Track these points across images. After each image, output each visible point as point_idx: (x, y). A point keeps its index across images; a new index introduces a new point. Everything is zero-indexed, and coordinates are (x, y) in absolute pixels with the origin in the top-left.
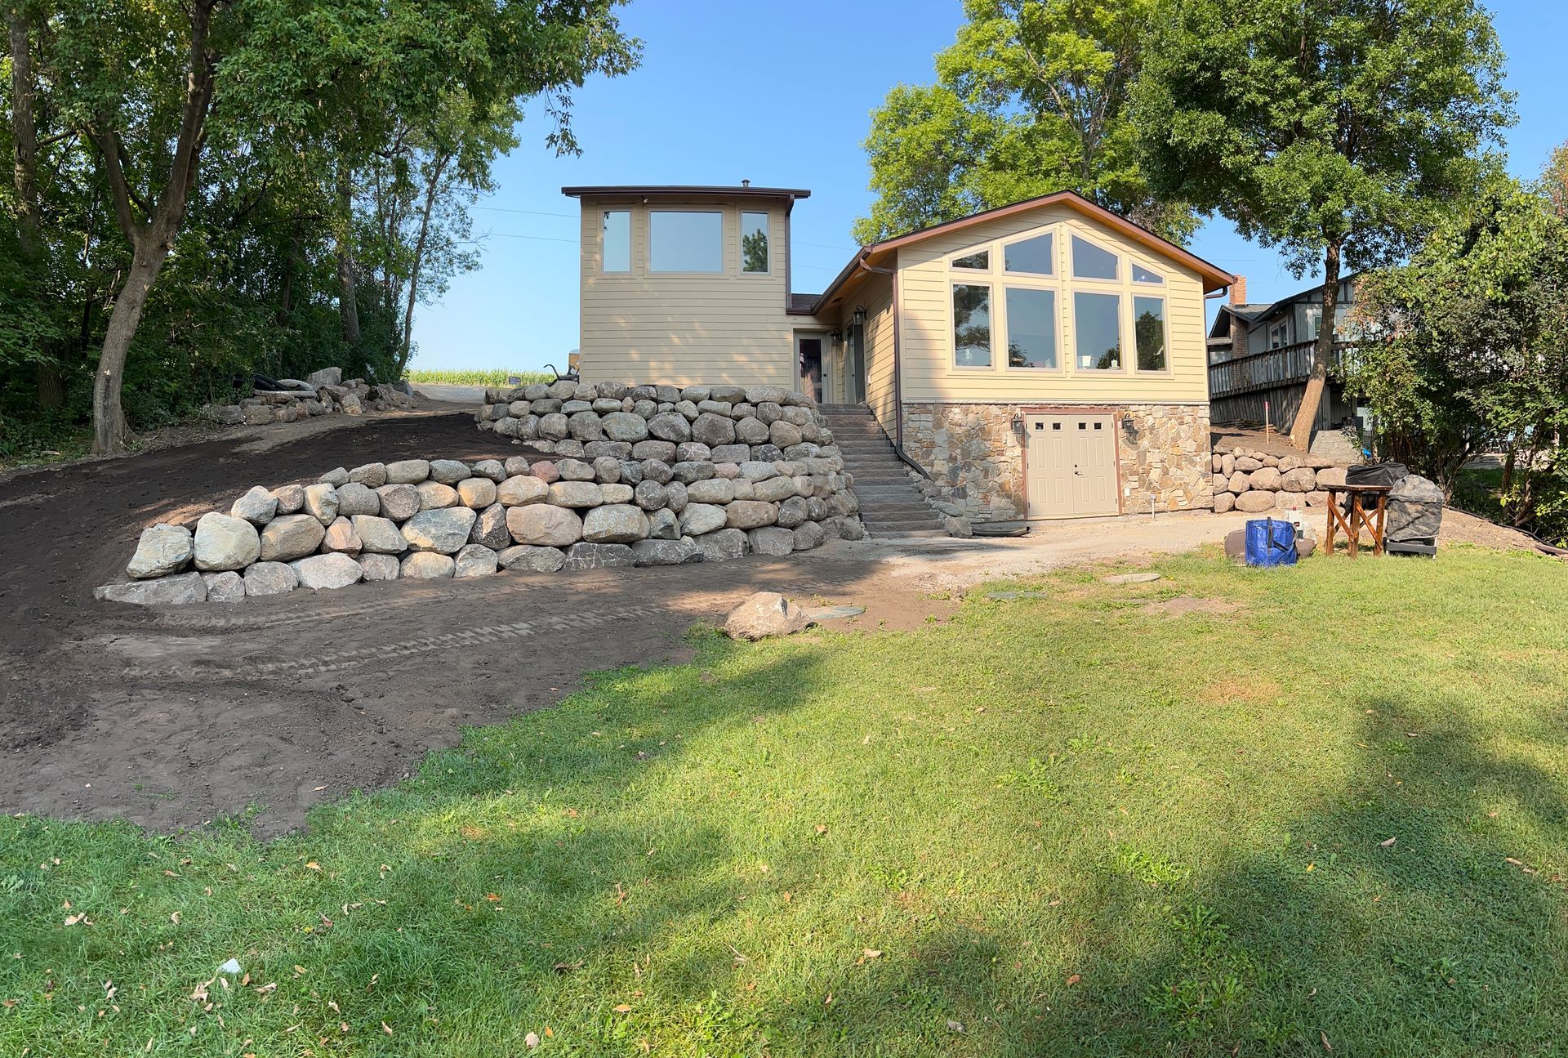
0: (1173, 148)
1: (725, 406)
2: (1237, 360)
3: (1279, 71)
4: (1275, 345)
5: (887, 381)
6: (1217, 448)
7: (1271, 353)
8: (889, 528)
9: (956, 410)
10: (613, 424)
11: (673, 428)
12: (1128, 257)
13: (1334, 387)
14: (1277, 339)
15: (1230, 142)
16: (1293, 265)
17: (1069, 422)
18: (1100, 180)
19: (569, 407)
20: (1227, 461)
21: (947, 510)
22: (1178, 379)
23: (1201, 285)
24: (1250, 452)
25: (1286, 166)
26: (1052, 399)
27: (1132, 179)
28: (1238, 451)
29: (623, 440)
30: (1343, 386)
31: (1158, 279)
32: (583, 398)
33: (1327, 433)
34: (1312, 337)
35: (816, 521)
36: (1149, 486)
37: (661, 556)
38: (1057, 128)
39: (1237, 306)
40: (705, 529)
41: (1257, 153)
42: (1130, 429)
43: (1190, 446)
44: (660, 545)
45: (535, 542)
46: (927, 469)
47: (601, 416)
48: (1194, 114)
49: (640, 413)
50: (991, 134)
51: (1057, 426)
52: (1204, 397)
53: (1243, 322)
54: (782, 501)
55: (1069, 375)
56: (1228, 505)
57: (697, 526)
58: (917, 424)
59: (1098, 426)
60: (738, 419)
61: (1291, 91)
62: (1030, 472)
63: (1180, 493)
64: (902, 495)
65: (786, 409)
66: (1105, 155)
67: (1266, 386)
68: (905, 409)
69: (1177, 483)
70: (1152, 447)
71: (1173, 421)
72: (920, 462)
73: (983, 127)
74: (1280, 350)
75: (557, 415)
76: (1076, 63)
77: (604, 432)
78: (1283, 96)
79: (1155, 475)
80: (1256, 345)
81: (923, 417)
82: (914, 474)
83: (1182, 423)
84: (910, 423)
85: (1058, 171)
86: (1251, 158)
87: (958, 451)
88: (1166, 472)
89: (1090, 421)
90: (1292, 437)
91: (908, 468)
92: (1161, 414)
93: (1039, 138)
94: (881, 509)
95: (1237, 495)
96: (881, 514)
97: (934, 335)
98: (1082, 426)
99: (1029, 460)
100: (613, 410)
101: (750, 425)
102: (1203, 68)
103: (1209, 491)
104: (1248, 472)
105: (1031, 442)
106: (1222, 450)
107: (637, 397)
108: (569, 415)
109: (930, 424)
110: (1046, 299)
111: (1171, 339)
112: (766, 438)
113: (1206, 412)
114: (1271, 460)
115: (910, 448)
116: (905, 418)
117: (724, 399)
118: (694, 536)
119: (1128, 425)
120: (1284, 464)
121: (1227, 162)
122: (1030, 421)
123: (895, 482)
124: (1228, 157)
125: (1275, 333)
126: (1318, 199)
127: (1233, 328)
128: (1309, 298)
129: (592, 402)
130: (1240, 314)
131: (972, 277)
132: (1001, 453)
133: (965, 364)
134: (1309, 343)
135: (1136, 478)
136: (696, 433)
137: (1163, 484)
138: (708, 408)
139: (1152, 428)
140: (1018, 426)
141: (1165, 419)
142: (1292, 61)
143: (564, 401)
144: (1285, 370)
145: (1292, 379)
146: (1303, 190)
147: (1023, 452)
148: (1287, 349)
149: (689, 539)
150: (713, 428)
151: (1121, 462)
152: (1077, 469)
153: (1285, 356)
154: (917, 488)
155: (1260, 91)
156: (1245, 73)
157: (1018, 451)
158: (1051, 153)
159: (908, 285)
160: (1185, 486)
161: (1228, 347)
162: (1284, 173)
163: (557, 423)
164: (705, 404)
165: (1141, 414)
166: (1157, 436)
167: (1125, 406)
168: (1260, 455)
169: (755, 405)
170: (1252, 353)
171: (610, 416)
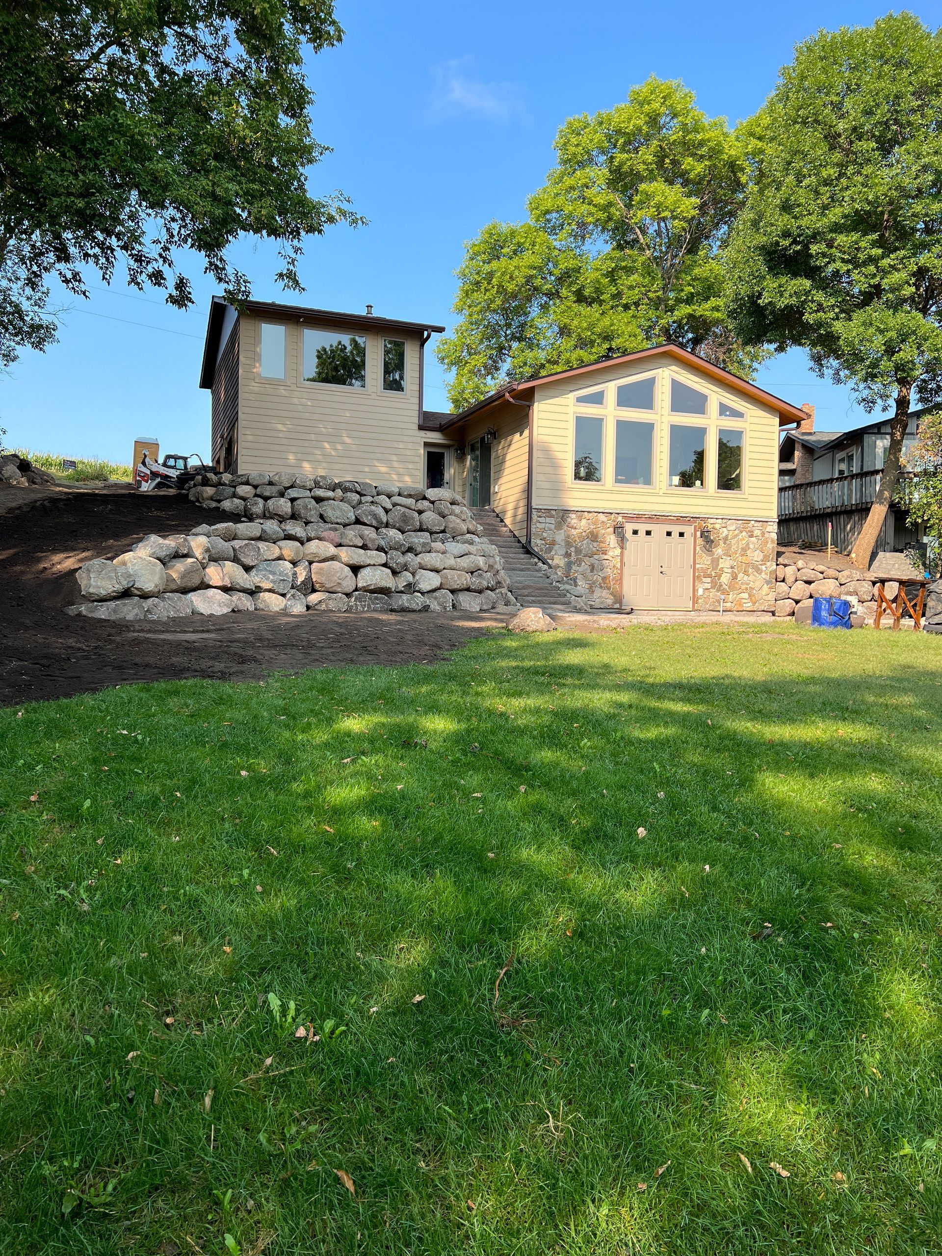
0: (762, 307)
1: (410, 502)
2: (801, 485)
3: (863, 244)
4: (841, 472)
5: (519, 489)
6: (780, 560)
7: (837, 479)
8: (533, 602)
9: (573, 516)
10: (328, 509)
11: (375, 516)
12: (716, 396)
13: (898, 513)
14: (844, 466)
15: (813, 301)
16: (864, 400)
17: (659, 530)
18: (676, 313)
19: (293, 493)
20: (790, 571)
21: (572, 592)
22: (751, 498)
23: (777, 420)
24: (813, 565)
25: (864, 324)
26: (646, 510)
27: (708, 313)
28: (800, 564)
29: (337, 524)
30: (907, 512)
31: (740, 415)
32: (303, 487)
33: (888, 554)
34: (879, 466)
35: (491, 590)
36: (720, 588)
37: (406, 604)
38: (638, 265)
39: (804, 434)
40: (429, 588)
41: (837, 310)
42: (707, 538)
43: (757, 556)
44: (405, 597)
45: (330, 590)
46: (550, 562)
47: (317, 503)
48: (783, 280)
49: (349, 502)
50: (578, 270)
51: (648, 533)
52: (773, 514)
53: (809, 450)
54: (472, 573)
55: (662, 491)
56: (788, 610)
57: (425, 586)
58: (543, 526)
59: (681, 535)
60: (420, 512)
61: (872, 260)
62: (625, 569)
63: (746, 595)
64: (536, 579)
65: (454, 507)
66: (682, 290)
67: (829, 510)
68: (534, 512)
69: (743, 587)
70: (724, 554)
71: (744, 534)
72: (545, 556)
73: (572, 263)
74: (846, 478)
75: (282, 500)
76: (663, 211)
77: (321, 517)
78: (865, 264)
79: (725, 579)
80: (821, 471)
81: (548, 520)
82: (540, 564)
83: (751, 536)
84: (538, 524)
85: (637, 304)
86: (832, 315)
87: (573, 549)
88: (734, 577)
89: (676, 530)
90: (853, 555)
91: (536, 560)
92: (733, 528)
93: (621, 273)
94: (524, 588)
95: (797, 602)
96: (526, 592)
97: (560, 455)
98: (669, 534)
99: (625, 559)
100: (329, 499)
101: (430, 517)
102: (795, 242)
103: (772, 596)
104: (809, 582)
105: (628, 545)
106: (786, 562)
107: (345, 490)
108: (293, 500)
109: (553, 526)
110: (648, 429)
111: (747, 464)
112: (442, 528)
113: (774, 528)
114: (831, 572)
115: (537, 544)
116: (534, 521)
117: (410, 496)
118: (423, 594)
119: (705, 535)
120: (843, 577)
121: (809, 318)
122: (629, 528)
123: (528, 569)
124: (810, 313)
125: (842, 460)
126: (890, 351)
127: (797, 454)
128: (879, 429)
129: (311, 490)
130: (806, 441)
131: (590, 411)
132: (604, 553)
133: (580, 479)
134: (877, 472)
135: (709, 580)
136: (391, 521)
137: (732, 587)
138: (399, 502)
139: (726, 539)
140: (618, 530)
141: (737, 532)
142: (875, 236)
143: (287, 488)
144: (850, 496)
145: (857, 505)
146: (878, 343)
147: (622, 553)
148: (853, 476)
149: (419, 594)
150: (405, 519)
151: (697, 566)
152: (661, 570)
153: (850, 484)
154: (546, 575)
155: (843, 261)
156: (832, 247)
157: (618, 551)
158: (631, 288)
159: (542, 415)
160: (750, 591)
161: (792, 472)
162: (862, 329)
163: (283, 505)
164: (396, 499)
165: (717, 526)
166: (730, 546)
167: (705, 519)
168: (821, 568)
169: (433, 502)
170: (816, 479)
171: (325, 503)
